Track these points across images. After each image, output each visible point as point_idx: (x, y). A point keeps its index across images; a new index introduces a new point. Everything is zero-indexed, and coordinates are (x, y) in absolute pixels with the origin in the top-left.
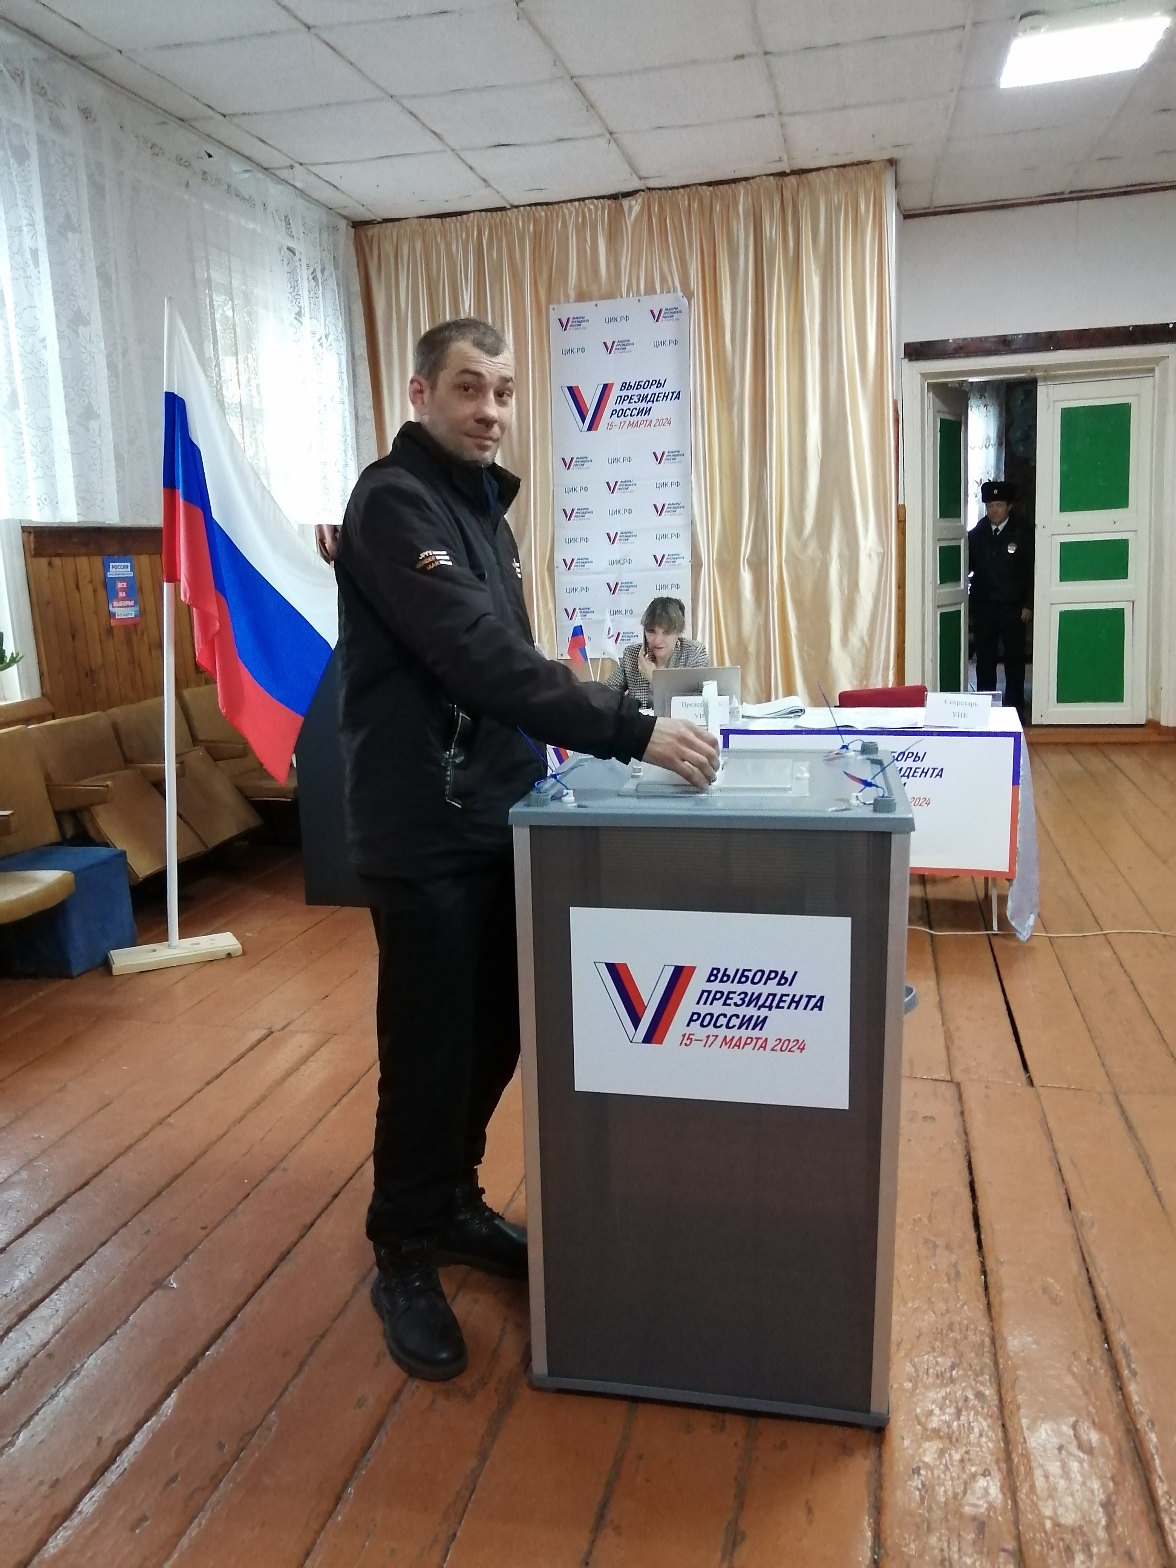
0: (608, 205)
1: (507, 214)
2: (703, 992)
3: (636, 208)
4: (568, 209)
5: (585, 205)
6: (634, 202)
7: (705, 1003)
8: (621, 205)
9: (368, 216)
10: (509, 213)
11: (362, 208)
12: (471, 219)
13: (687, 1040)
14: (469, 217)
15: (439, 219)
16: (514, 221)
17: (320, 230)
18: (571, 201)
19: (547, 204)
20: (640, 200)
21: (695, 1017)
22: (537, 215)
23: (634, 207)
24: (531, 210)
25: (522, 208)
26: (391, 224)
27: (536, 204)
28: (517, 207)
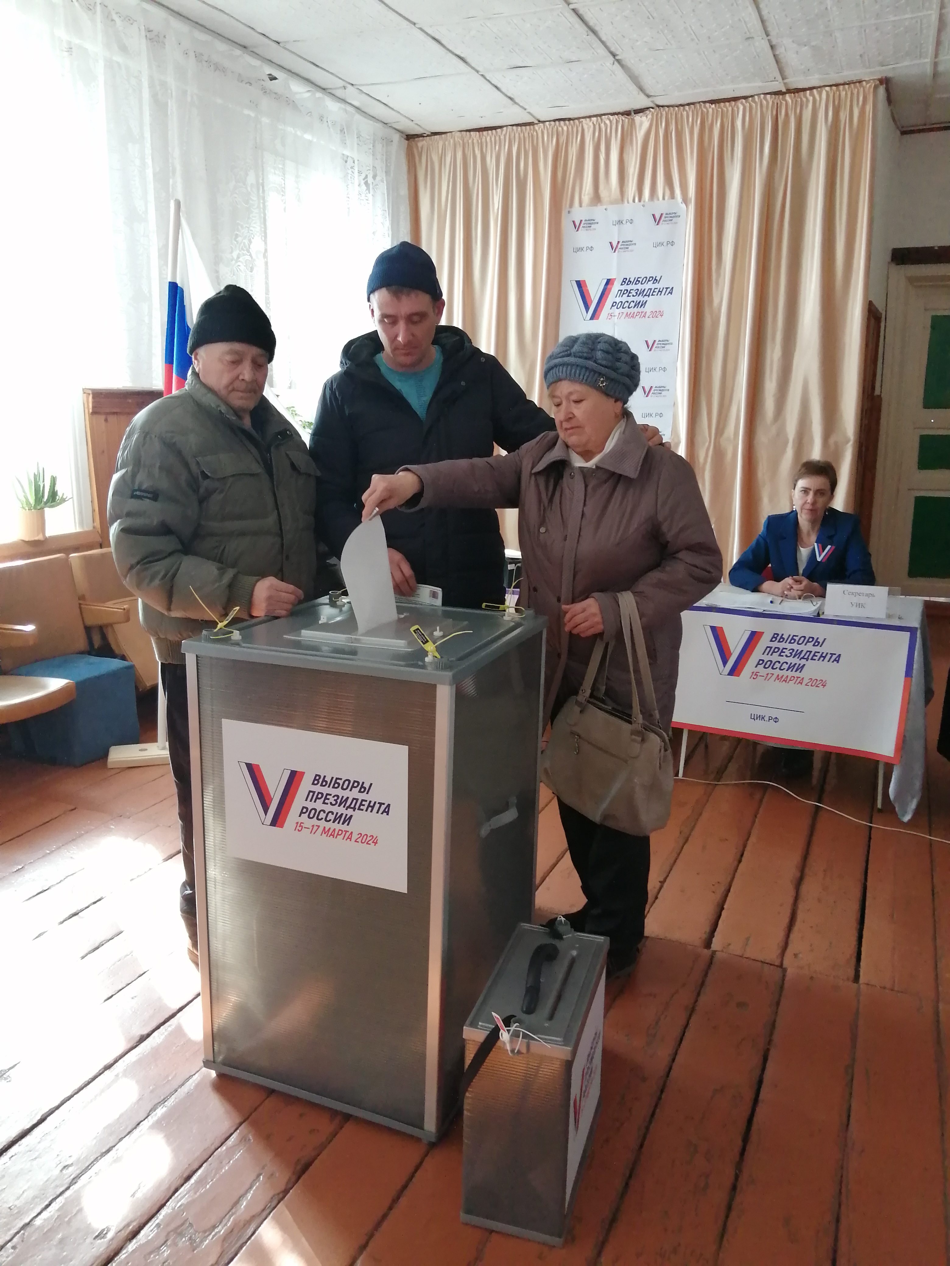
0: (622, 120)
1: (534, 128)
2: (310, 792)
3: (646, 125)
4: (587, 124)
5: (602, 119)
6: (644, 118)
7: (311, 801)
8: (633, 120)
9: (418, 131)
10: (536, 127)
11: (411, 123)
12: (504, 132)
14: (502, 131)
15: (477, 133)
16: (540, 135)
17: (374, 141)
18: (590, 117)
19: (569, 119)
20: (650, 116)
21: (304, 810)
22: (560, 129)
23: (643, 122)
24: (555, 124)
25: (547, 123)
26: (438, 136)
27: (560, 120)
28: (544, 122)
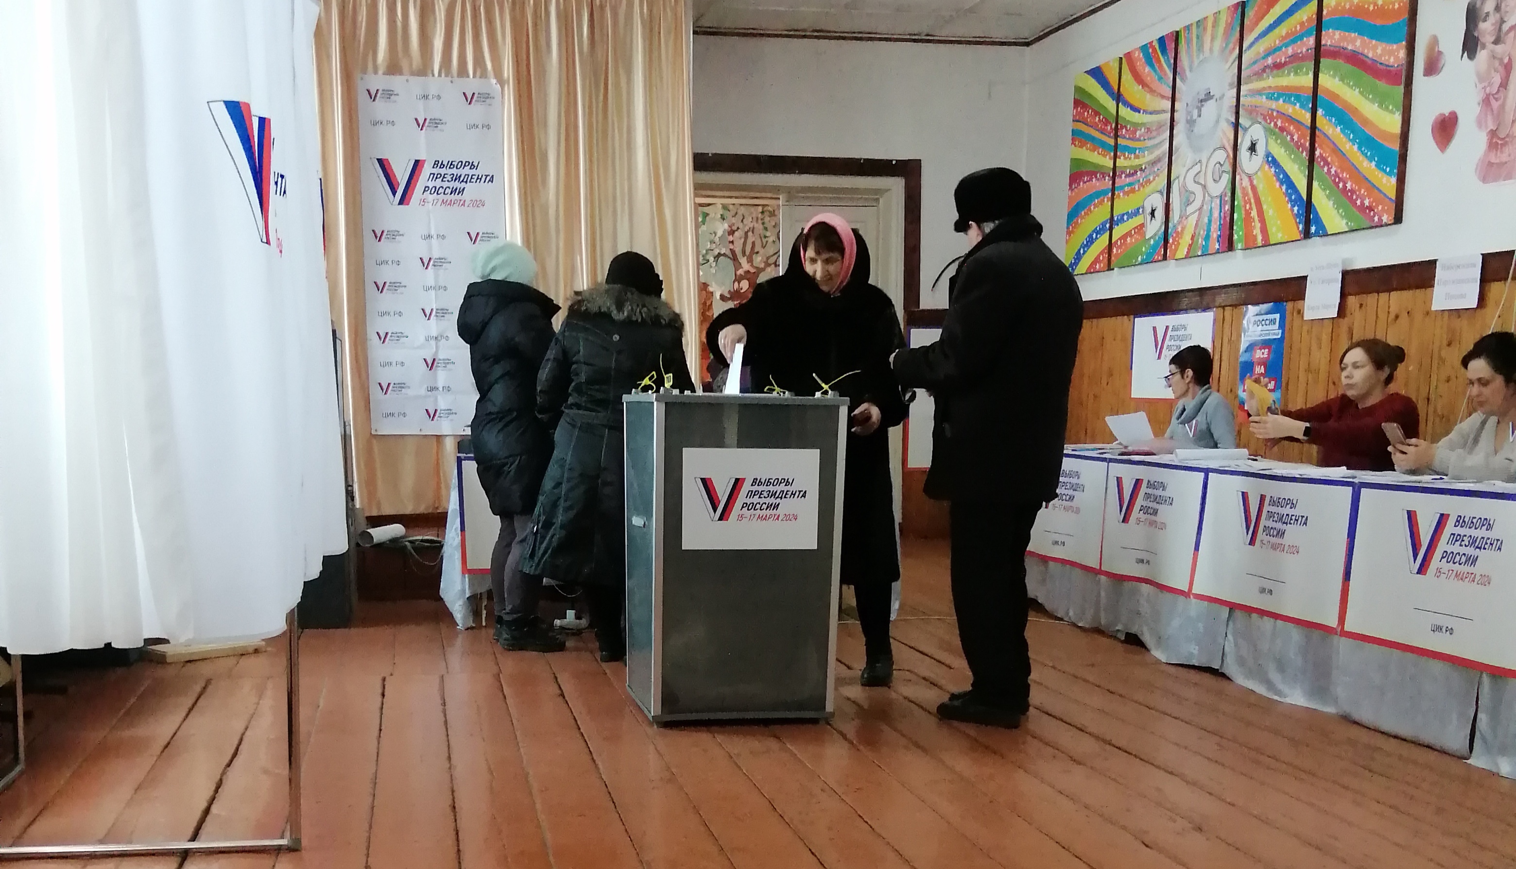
2: (749, 491)
7: (750, 498)
13: (741, 517)
21: (745, 505)
